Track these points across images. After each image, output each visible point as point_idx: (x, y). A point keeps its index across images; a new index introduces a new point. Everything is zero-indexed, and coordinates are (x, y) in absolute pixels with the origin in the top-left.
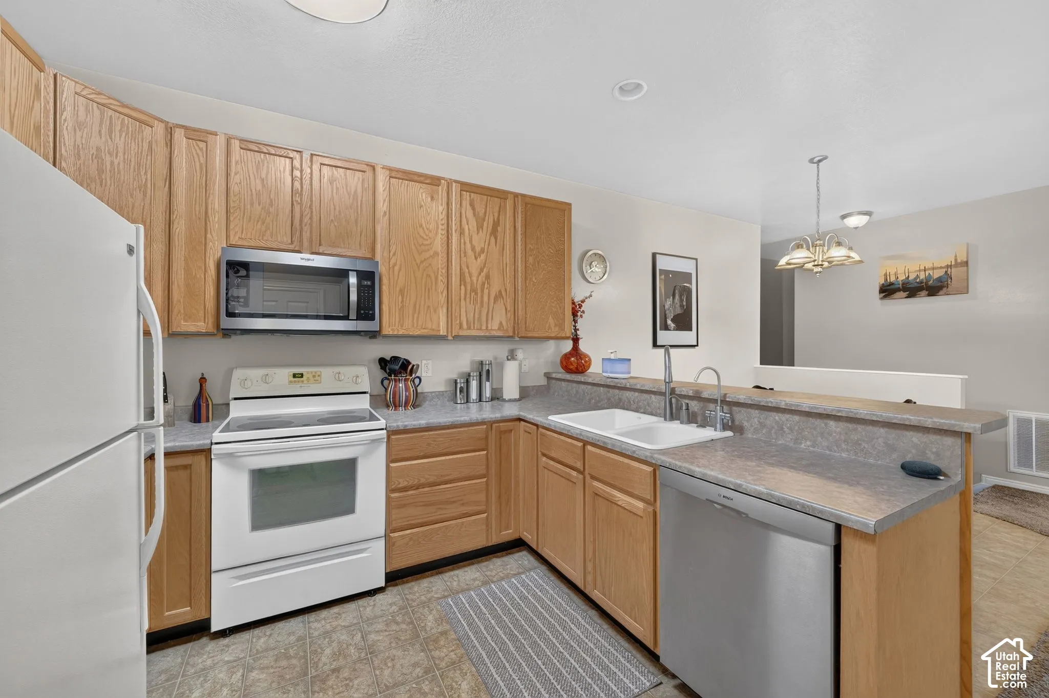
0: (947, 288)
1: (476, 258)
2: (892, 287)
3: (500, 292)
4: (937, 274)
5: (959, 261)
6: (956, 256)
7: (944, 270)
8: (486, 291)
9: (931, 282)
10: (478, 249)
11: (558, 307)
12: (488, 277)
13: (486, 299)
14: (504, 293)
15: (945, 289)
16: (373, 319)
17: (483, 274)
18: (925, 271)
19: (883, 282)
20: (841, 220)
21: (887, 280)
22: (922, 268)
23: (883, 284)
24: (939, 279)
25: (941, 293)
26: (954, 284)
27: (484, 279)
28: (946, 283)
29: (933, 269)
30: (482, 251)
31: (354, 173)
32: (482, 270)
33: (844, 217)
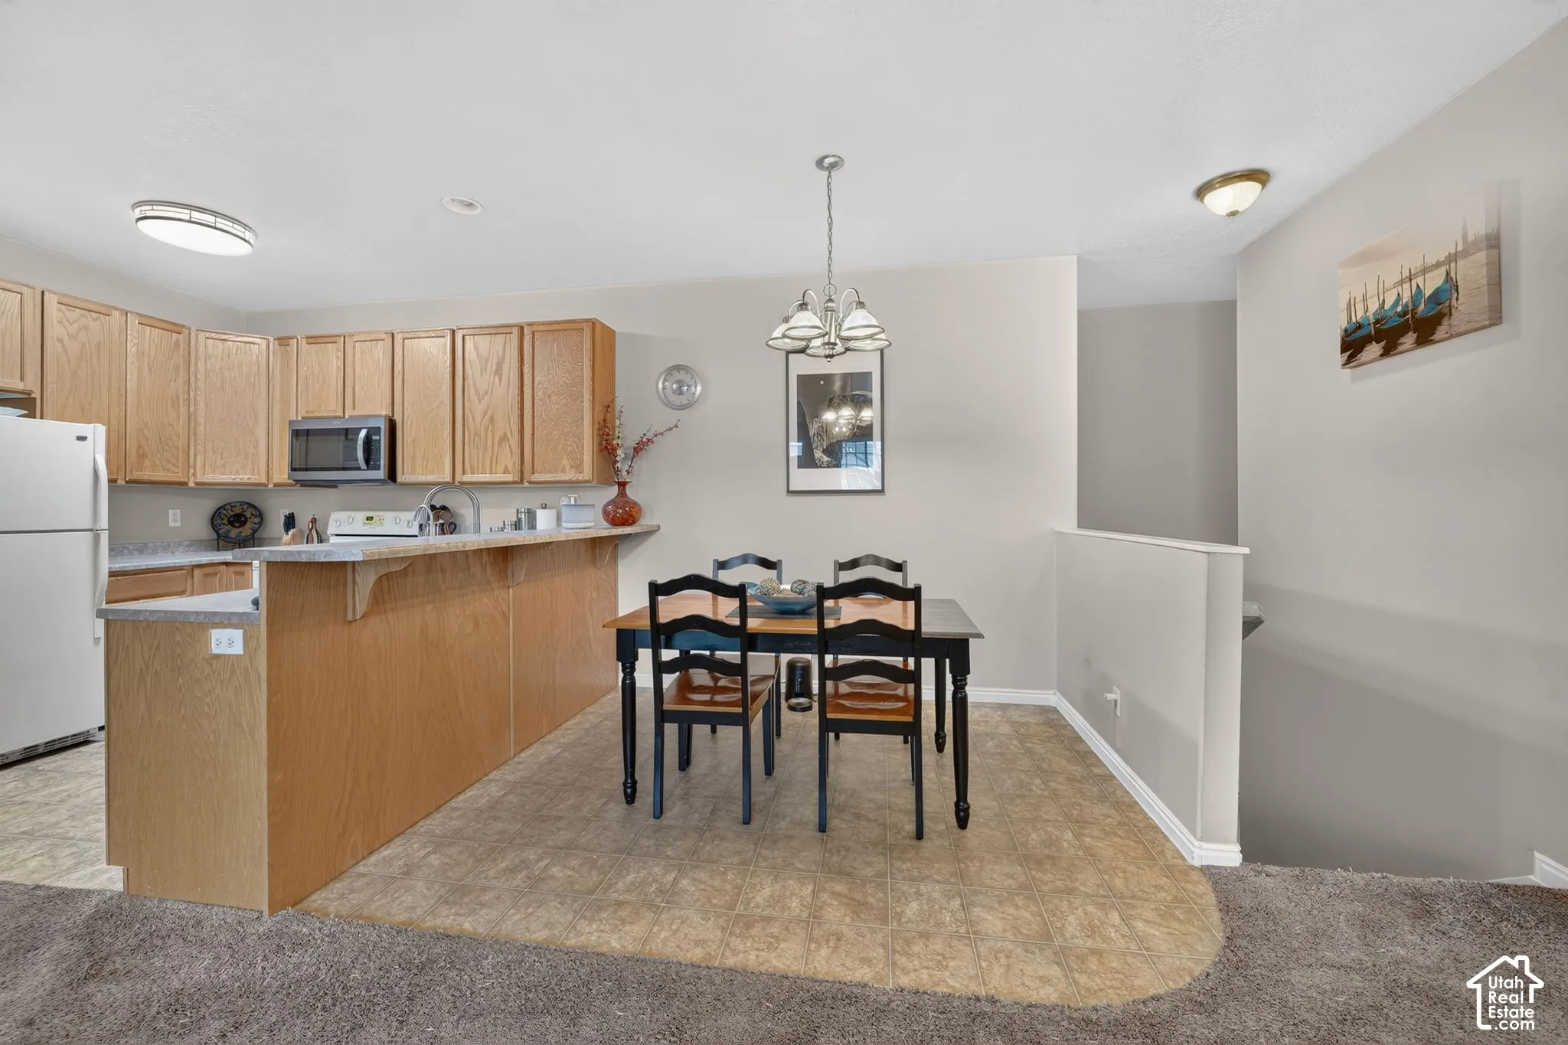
0: (1451, 315)
1: (480, 402)
2: (1359, 334)
3: (505, 433)
4: (1431, 284)
5: (1471, 238)
6: (1464, 228)
7: (1443, 271)
8: (490, 435)
9: (1422, 307)
10: (481, 392)
11: (574, 445)
12: (492, 420)
13: (489, 443)
14: (509, 435)
15: (1445, 322)
16: (379, 469)
17: (487, 417)
18: (1411, 280)
19: (1345, 325)
20: (1197, 203)
21: (1351, 319)
22: (1406, 273)
23: (1346, 330)
24: (1436, 297)
25: (1441, 332)
26: (1465, 306)
27: (488, 422)
28: (1447, 304)
29: (1425, 271)
30: (486, 393)
31: (377, 343)
32: (486, 413)
33: (1201, 192)
